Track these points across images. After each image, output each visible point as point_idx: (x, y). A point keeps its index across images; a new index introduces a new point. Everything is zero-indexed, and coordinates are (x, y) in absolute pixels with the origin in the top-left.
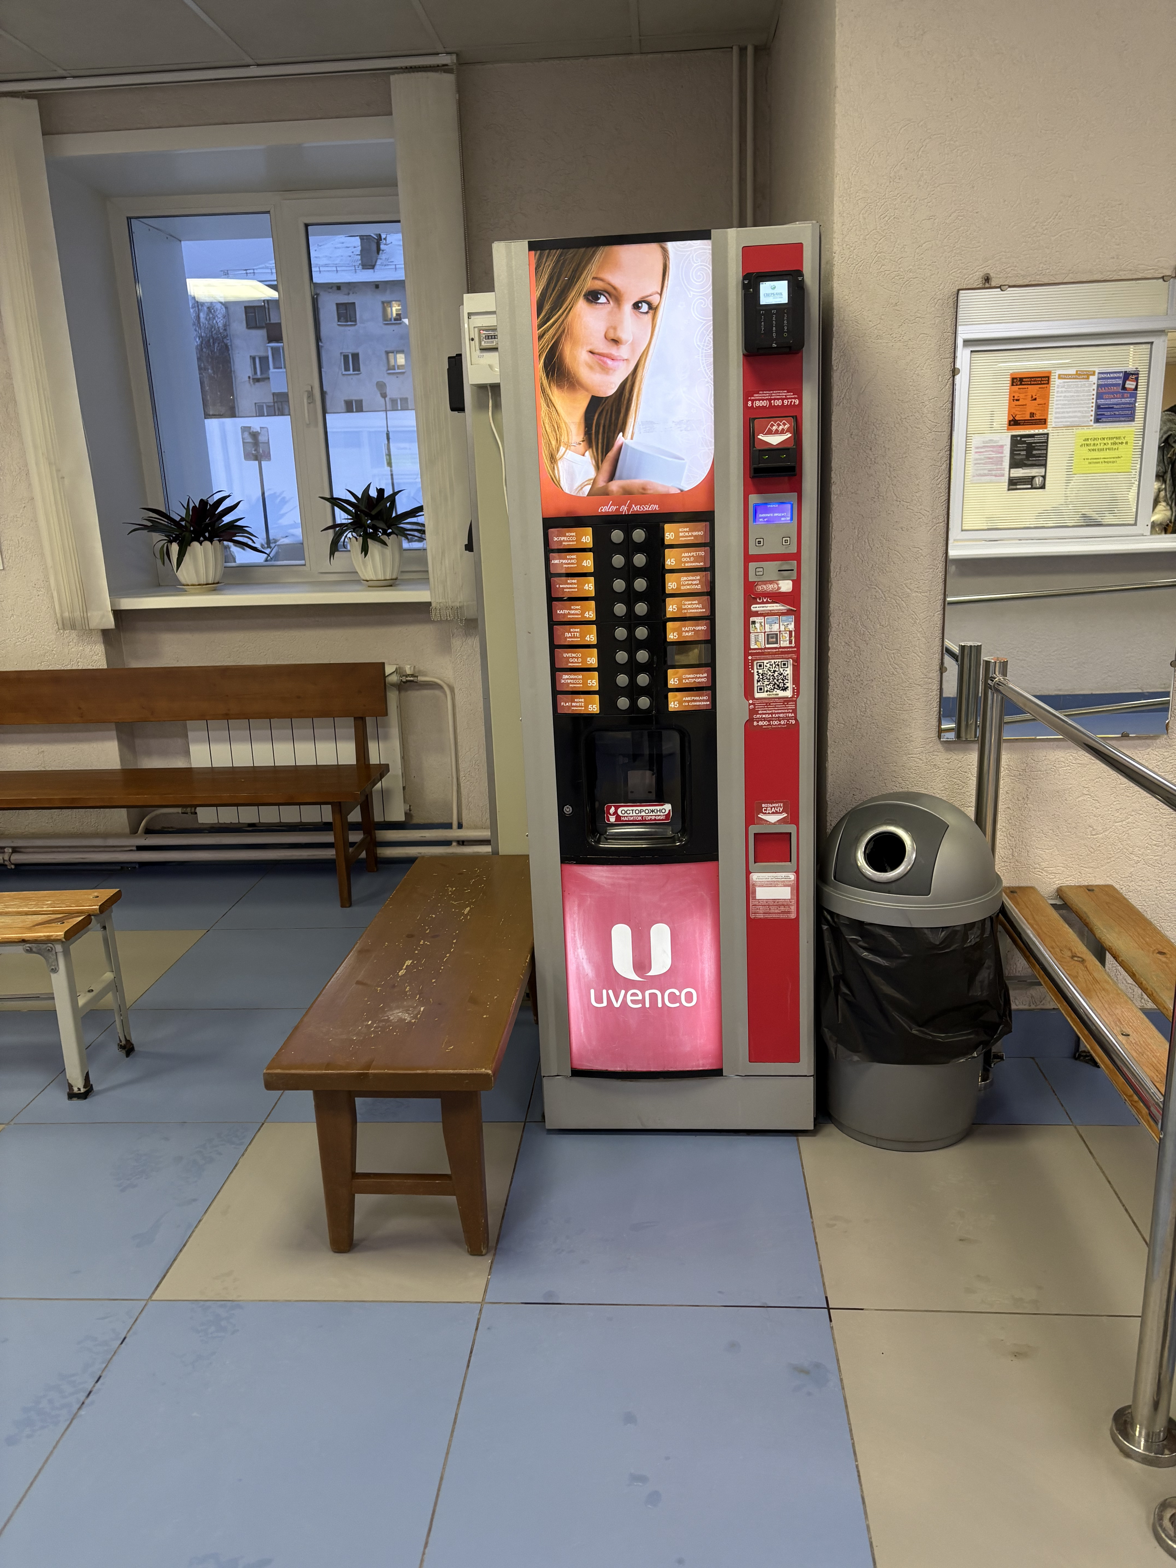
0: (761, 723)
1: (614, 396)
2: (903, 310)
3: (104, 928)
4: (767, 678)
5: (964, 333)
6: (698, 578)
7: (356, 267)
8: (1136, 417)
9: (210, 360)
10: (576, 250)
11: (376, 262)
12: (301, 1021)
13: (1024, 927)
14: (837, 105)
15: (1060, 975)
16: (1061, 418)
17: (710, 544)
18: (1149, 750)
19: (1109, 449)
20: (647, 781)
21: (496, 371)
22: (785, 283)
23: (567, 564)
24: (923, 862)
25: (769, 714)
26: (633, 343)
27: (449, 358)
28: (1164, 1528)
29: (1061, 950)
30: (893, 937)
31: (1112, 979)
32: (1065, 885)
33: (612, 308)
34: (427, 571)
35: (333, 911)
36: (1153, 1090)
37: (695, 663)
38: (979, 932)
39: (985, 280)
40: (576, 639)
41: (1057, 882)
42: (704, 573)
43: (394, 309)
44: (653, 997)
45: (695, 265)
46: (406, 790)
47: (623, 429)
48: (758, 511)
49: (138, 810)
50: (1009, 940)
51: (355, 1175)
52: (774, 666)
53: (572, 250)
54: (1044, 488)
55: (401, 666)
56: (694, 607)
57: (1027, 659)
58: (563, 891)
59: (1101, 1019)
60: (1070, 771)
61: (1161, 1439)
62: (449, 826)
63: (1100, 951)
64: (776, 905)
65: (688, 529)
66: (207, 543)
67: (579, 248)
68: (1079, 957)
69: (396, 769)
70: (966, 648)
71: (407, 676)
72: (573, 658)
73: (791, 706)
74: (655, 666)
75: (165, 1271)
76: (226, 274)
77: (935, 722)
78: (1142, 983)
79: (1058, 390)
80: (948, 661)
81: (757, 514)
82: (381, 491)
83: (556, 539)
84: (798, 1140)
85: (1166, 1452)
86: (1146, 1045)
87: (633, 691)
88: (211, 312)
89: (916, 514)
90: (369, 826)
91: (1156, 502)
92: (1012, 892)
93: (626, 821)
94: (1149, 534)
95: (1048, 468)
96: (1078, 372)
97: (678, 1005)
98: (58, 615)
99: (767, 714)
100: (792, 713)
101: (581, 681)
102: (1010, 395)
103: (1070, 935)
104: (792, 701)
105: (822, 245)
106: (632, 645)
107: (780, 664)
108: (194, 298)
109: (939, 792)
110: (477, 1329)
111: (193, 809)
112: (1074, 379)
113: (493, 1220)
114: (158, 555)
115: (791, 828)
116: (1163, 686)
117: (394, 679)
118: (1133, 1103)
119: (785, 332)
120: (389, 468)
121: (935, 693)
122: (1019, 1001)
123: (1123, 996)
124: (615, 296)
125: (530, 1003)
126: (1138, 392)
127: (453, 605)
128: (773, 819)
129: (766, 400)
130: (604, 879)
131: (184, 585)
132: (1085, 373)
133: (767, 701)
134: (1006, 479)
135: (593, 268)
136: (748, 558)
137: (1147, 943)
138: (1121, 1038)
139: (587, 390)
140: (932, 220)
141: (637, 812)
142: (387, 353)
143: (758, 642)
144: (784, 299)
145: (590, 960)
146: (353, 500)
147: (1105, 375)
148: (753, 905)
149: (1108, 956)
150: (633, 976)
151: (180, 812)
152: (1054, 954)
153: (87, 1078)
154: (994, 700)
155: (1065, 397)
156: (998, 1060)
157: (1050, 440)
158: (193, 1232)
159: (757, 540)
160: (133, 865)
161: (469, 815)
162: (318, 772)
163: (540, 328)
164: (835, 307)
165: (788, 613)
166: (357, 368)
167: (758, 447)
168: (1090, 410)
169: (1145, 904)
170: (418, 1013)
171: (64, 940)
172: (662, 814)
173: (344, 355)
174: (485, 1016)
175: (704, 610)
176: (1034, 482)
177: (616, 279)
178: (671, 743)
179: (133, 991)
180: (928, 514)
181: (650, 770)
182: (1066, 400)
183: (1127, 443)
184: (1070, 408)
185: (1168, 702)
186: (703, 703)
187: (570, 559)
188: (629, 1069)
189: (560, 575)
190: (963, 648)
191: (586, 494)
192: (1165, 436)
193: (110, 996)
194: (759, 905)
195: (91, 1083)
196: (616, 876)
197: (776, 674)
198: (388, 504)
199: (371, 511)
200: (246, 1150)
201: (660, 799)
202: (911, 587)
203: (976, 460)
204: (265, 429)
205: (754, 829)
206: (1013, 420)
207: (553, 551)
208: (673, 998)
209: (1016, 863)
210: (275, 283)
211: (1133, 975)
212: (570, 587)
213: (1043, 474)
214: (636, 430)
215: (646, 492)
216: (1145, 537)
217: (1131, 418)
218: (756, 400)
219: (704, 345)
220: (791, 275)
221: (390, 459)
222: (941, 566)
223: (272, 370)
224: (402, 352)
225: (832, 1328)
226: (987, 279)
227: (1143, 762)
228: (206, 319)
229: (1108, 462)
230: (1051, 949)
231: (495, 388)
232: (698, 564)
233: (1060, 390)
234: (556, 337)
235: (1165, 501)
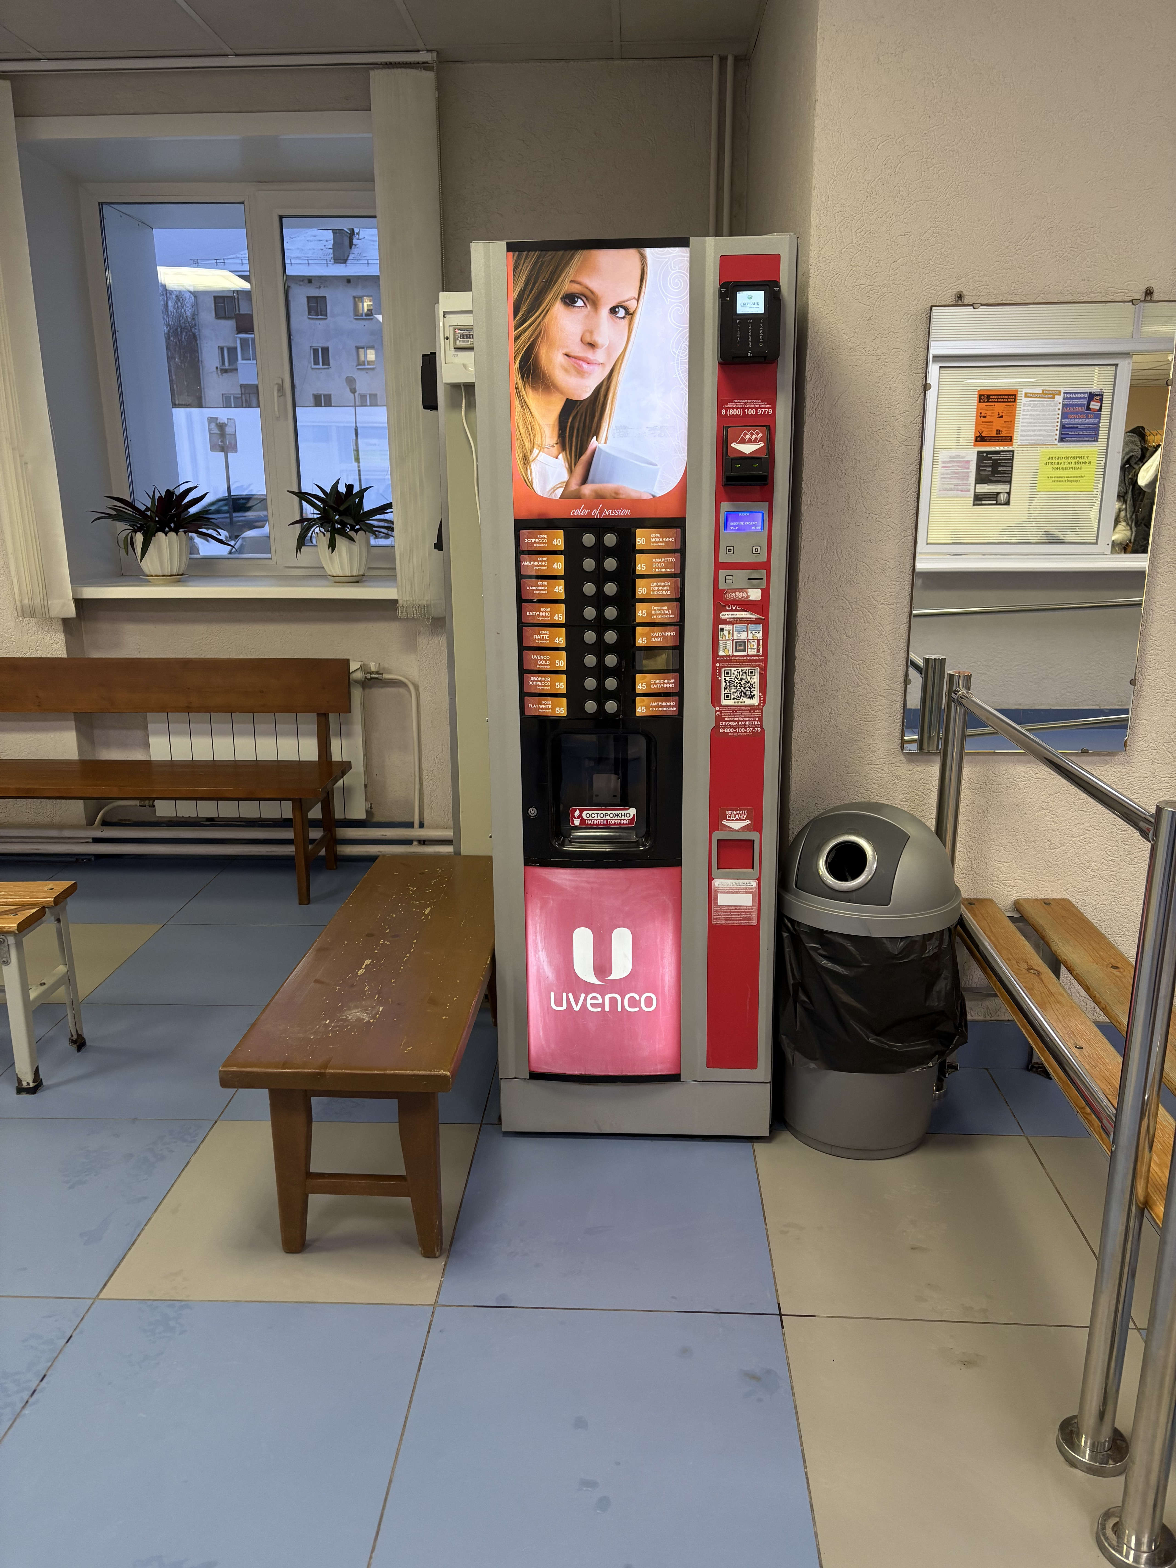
0: (727, 730)
1: (588, 400)
2: (877, 324)
3: (59, 920)
4: (734, 686)
5: (936, 348)
6: (669, 584)
7: (328, 260)
8: (1099, 437)
9: (177, 349)
10: (555, 252)
11: (348, 256)
12: (258, 1019)
13: (982, 939)
14: (816, 118)
15: (1017, 988)
16: (1027, 436)
17: (680, 551)
18: (1108, 766)
19: (1072, 468)
20: (612, 785)
21: (470, 371)
22: (761, 294)
23: (537, 566)
24: (884, 872)
25: (735, 721)
26: (609, 347)
27: (423, 356)
28: (1107, 1537)
29: (1017, 962)
30: (852, 946)
31: (1066, 992)
32: (1022, 898)
33: (589, 312)
34: (395, 569)
35: (292, 908)
36: (1106, 1102)
37: (664, 668)
38: (937, 943)
39: (958, 298)
40: (545, 642)
41: (1014, 895)
42: (674, 579)
43: (365, 304)
44: (613, 1001)
45: (673, 272)
46: (368, 788)
47: (597, 433)
48: (729, 520)
49: (95, 802)
50: (966, 951)
51: (309, 1175)
52: (741, 673)
53: (550, 253)
54: (1009, 505)
55: (366, 663)
56: (664, 613)
57: (988, 673)
58: (526, 893)
59: (1055, 1031)
60: (1030, 785)
61: (1106, 1449)
62: (410, 825)
63: (1055, 964)
64: (737, 912)
65: (659, 535)
66: (172, 534)
67: (558, 250)
68: (1035, 970)
69: (358, 766)
70: (930, 661)
71: (371, 673)
72: (541, 660)
73: (757, 714)
74: (623, 670)
75: (112, 1271)
76: (195, 263)
77: (898, 734)
78: (1095, 997)
79: (1024, 408)
80: (913, 673)
81: (728, 523)
82: (350, 487)
83: (527, 541)
84: (753, 1146)
85: (1111, 1462)
86: (1099, 1058)
87: (601, 695)
88: (179, 300)
89: (885, 526)
90: (329, 823)
91: (1117, 522)
92: (970, 904)
93: (590, 824)
94: (1110, 553)
95: (1013, 485)
96: (1045, 392)
97: (637, 1009)
98: (18, 603)
99: (733, 721)
100: (757, 721)
101: (549, 684)
102: (977, 411)
103: (1026, 947)
104: (759, 709)
105: (799, 257)
106: (600, 649)
107: (747, 672)
108: (164, 286)
109: (901, 803)
110: (429, 1332)
111: (151, 802)
112: (1040, 397)
113: (447, 1222)
114: (122, 544)
115: (754, 836)
116: (1120, 703)
117: (359, 675)
118: (1085, 1115)
119: (761, 342)
120: (356, 464)
121: (900, 704)
122: (975, 1012)
123: (1076, 1009)
124: (592, 299)
125: (488, 1005)
126: (1102, 413)
127: (420, 603)
128: (737, 825)
129: (740, 408)
130: (567, 883)
131: (148, 576)
132: (1051, 392)
133: (734, 708)
134: (971, 494)
135: (571, 272)
136: (718, 566)
137: (1101, 957)
138: (1075, 1050)
139: (562, 393)
140: (908, 236)
141: (602, 815)
142: (358, 348)
143: (726, 649)
144: (760, 309)
145: (550, 963)
146: (322, 495)
147: (1071, 396)
148: (715, 912)
149: (1063, 969)
150: (594, 980)
151: (138, 804)
152: (1011, 966)
153: (36, 1073)
154: (957, 714)
155: (1030, 415)
156: (953, 1070)
157: (1015, 457)
158: (143, 1230)
159: (728, 548)
160: (89, 857)
161: (431, 814)
162: (279, 768)
163: (516, 329)
164: (809, 319)
165: (756, 621)
166: (326, 362)
167: (731, 455)
168: (1055, 429)
169: (1100, 919)
170: (377, 1013)
171: (17, 932)
172: (626, 818)
173: (313, 349)
174: (444, 1018)
175: (673, 616)
176: (998, 498)
177: (593, 283)
178: (637, 748)
179: (86, 984)
180: (897, 526)
181: (615, 774)
182: (1031, 419)
183: (1090, 463)
184: (1036, 426)
185: (1127, 720)
186: (670, 709)
187: (541, 561)
188: (587, 1073)
189: (530, 577)
190: (927, 661)
191: (559, 497)
192: (1126, 458)
193: (62, 990)
194: (720, 912)
195: (41, 1077)
196: (578, 879)
197: (743, 681)
198: (357, 500)
199: (339, 507)
200: (198, 1148)
201: (624, 804)
202: (878, 599)
203: (943, 474)
204: (232, 421)
205: (717, 835)
206: (979, 436)
207: (524, 552)
208: (633, 1003)
209: (975, 875)
210: (248, 274)
211: (1087, 989)
212: (540, 589)
213: (1008, 491)
214: (610, 435)
215: (618, 497)
216: (1106, 556)
217: (1095, 438)
218: (730, 408)
219: (679, 352)
220: (767, 285)
221: (358, 455)
222: (908, 579)
223: (240, 361)
224: (372, 347)
225: (784, 1334)
226: (960, 297)
227: (1102, 778)
228: (174, 308)
229: (1071, 481)
230: (1007, 961)
231: (469, 388)
232: (669, 570)
233: (1026, 408)
234: (532, 339)
235: (1125, 521)
